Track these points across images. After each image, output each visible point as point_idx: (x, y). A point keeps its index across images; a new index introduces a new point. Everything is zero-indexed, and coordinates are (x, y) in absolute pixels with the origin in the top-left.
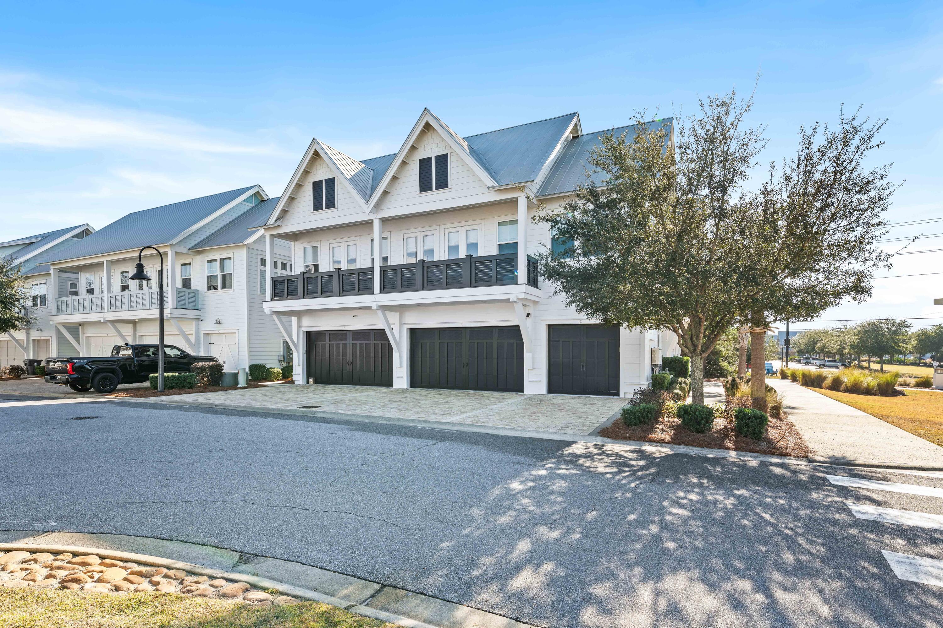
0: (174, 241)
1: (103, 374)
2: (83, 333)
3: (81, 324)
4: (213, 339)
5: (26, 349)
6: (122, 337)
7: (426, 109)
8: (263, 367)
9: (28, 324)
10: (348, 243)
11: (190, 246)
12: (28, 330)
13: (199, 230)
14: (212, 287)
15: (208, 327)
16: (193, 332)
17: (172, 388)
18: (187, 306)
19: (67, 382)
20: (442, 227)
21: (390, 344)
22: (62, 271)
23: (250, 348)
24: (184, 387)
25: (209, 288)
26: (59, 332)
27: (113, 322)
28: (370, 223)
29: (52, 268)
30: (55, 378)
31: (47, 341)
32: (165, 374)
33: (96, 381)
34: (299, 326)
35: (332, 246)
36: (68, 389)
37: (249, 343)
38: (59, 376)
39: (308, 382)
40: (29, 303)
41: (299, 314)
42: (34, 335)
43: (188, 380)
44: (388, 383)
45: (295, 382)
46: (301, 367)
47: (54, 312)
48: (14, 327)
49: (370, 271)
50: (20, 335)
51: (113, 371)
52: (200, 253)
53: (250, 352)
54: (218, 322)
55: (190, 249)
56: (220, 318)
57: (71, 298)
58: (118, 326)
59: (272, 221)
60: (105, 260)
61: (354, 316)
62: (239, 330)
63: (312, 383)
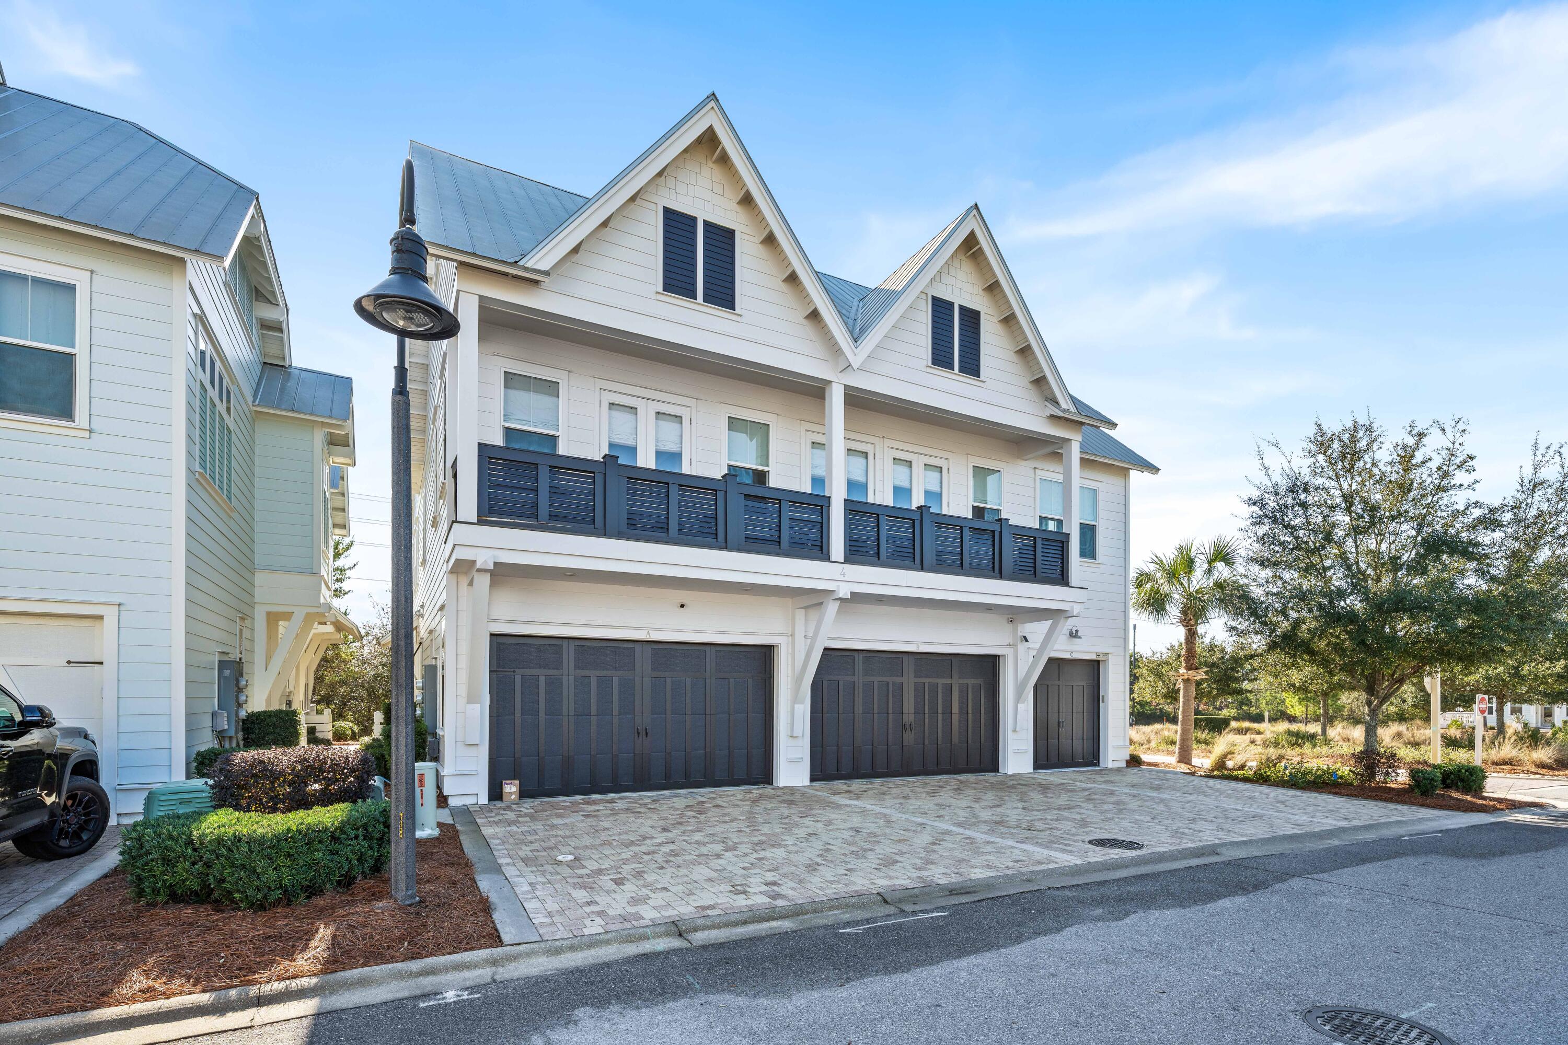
10: (658, 406)
20: (885, 443)
35: (609, 397)
39: (496, 794)
45: (453, 801)
46: (482, 750)
61: (682, 606)
62: (121, 608)
63: (513, 797)
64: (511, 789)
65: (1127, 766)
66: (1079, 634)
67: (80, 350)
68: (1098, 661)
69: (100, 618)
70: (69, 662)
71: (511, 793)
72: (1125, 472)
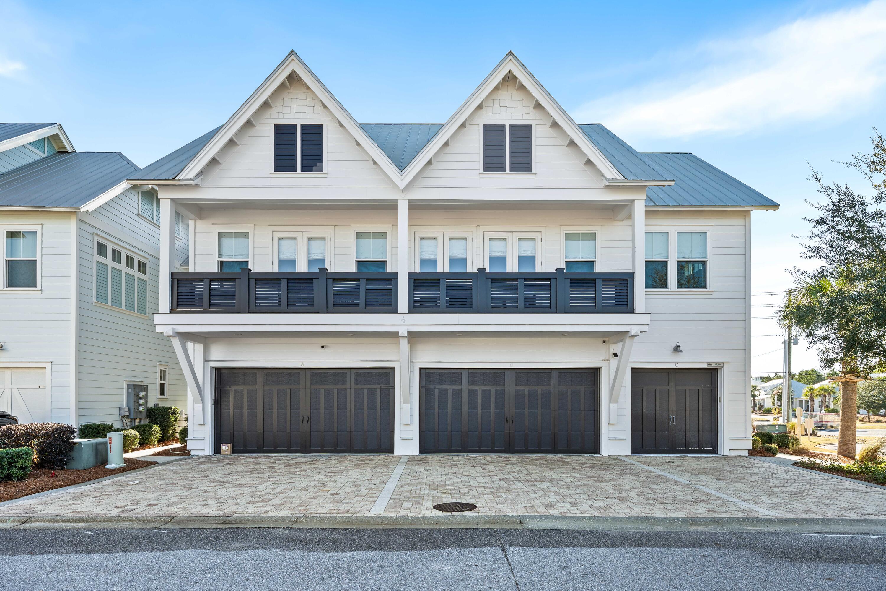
10: (309, 235)
20: (481, 229)
23: (79, 394)
28: (390, 204)
34: (206, 358)
35: (278, 235)
37: (79, 386)
41: (209, 338)
45: (192, 453)
46: (207, 427)
59: (189, 173)
61: (323, 347)
62: (52, 363)
63: (227, 452)
64: (226, 448)
65: (749, 455)
66: (681, 348)
67: (38, 258)
68: (717, 369)
69: (45, 368)
70: (39, 387)
71: (226, 451)
72: (746, 214)
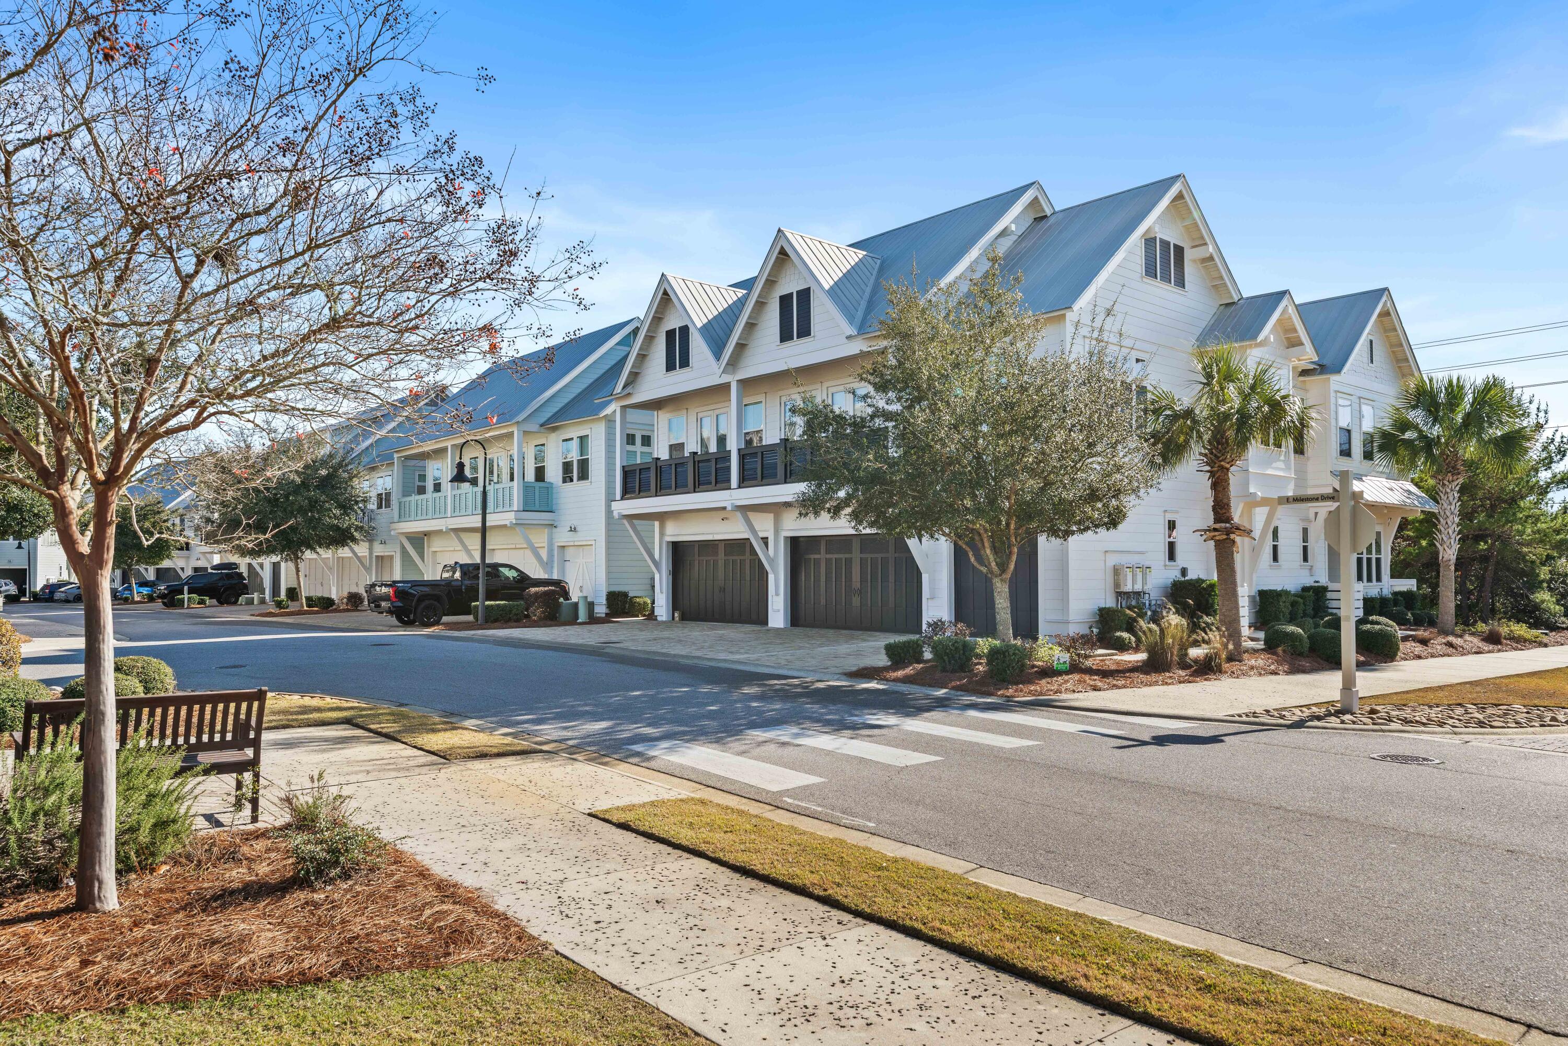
0: (521, 417)
1: (427, 602)
2: (429, 547)
3: (426, 534)
4: (569, 553)
5: (368, 570)
6: (468, 552)
7: (779, 230)
8: (625, 595)
9: (370, 536)
10: (718, 412)
11: (543, 420)
12: (371, 541)
13: (553, 396)
14: (567, 477)
15: (562, 537)
16: (545, 545)
17: (496, 621)
18: (537, 508)
19: (390, 612)
20: (826, 385)
21: (760, 560)
22: (407, 458)
23: (609, 567)
24: (509, 620)
25: (564, 481)
26: (403, 548)
27: (456, 531)
28: (725, 387)
29: (396, 456)
30: (378, 606)
31: (391, 557)
32: (487, 603)
33: (419, 610)
34: (662, 534)
35: (700, 415)
36: (393, 620)
37: (608, 560)
38: (383, 604)
39: (674, 618)
40: (372, 506)
41: (662, 517)
42: (379, 550)
43: (514, 611)
44: (763, 620)
45: (658, 618)
46: (664, 596)
47: (396, 518)
48: (354, 540)
49: (726, 457)
50: (362, 549)
51: (437, 598)
52: (554, 429)
53: (609, 573)
54: (573, 530)
55: (542, 425)
56: (574, 523)
57: (414, 498)
58: (463, 535)
59: (619, 389)
60: (449, 444)
61: (723, 520)
